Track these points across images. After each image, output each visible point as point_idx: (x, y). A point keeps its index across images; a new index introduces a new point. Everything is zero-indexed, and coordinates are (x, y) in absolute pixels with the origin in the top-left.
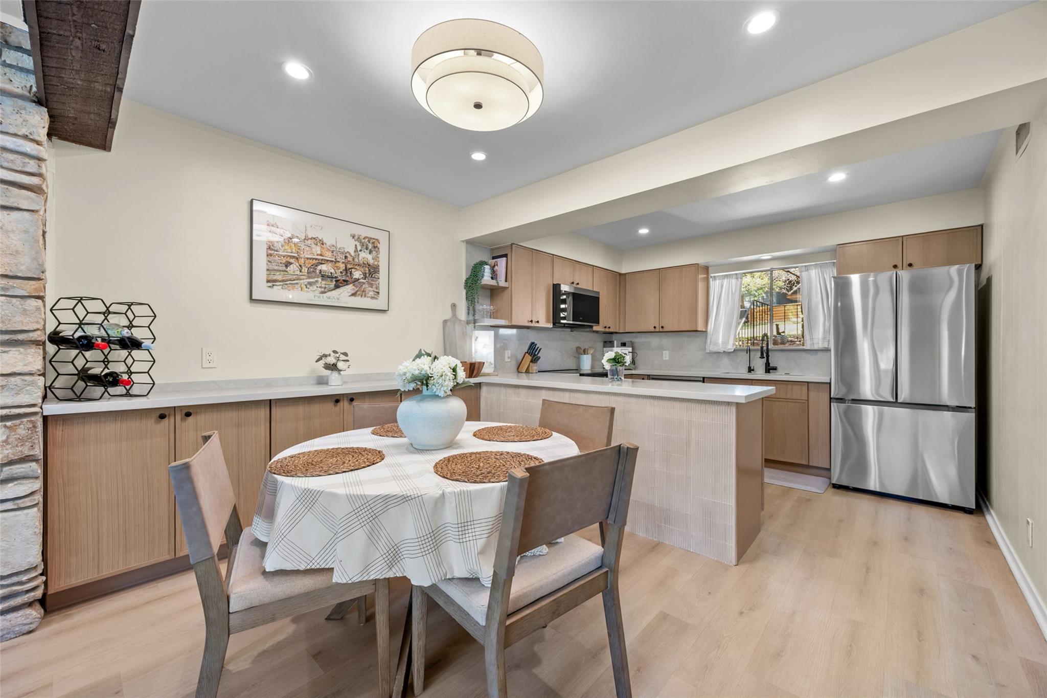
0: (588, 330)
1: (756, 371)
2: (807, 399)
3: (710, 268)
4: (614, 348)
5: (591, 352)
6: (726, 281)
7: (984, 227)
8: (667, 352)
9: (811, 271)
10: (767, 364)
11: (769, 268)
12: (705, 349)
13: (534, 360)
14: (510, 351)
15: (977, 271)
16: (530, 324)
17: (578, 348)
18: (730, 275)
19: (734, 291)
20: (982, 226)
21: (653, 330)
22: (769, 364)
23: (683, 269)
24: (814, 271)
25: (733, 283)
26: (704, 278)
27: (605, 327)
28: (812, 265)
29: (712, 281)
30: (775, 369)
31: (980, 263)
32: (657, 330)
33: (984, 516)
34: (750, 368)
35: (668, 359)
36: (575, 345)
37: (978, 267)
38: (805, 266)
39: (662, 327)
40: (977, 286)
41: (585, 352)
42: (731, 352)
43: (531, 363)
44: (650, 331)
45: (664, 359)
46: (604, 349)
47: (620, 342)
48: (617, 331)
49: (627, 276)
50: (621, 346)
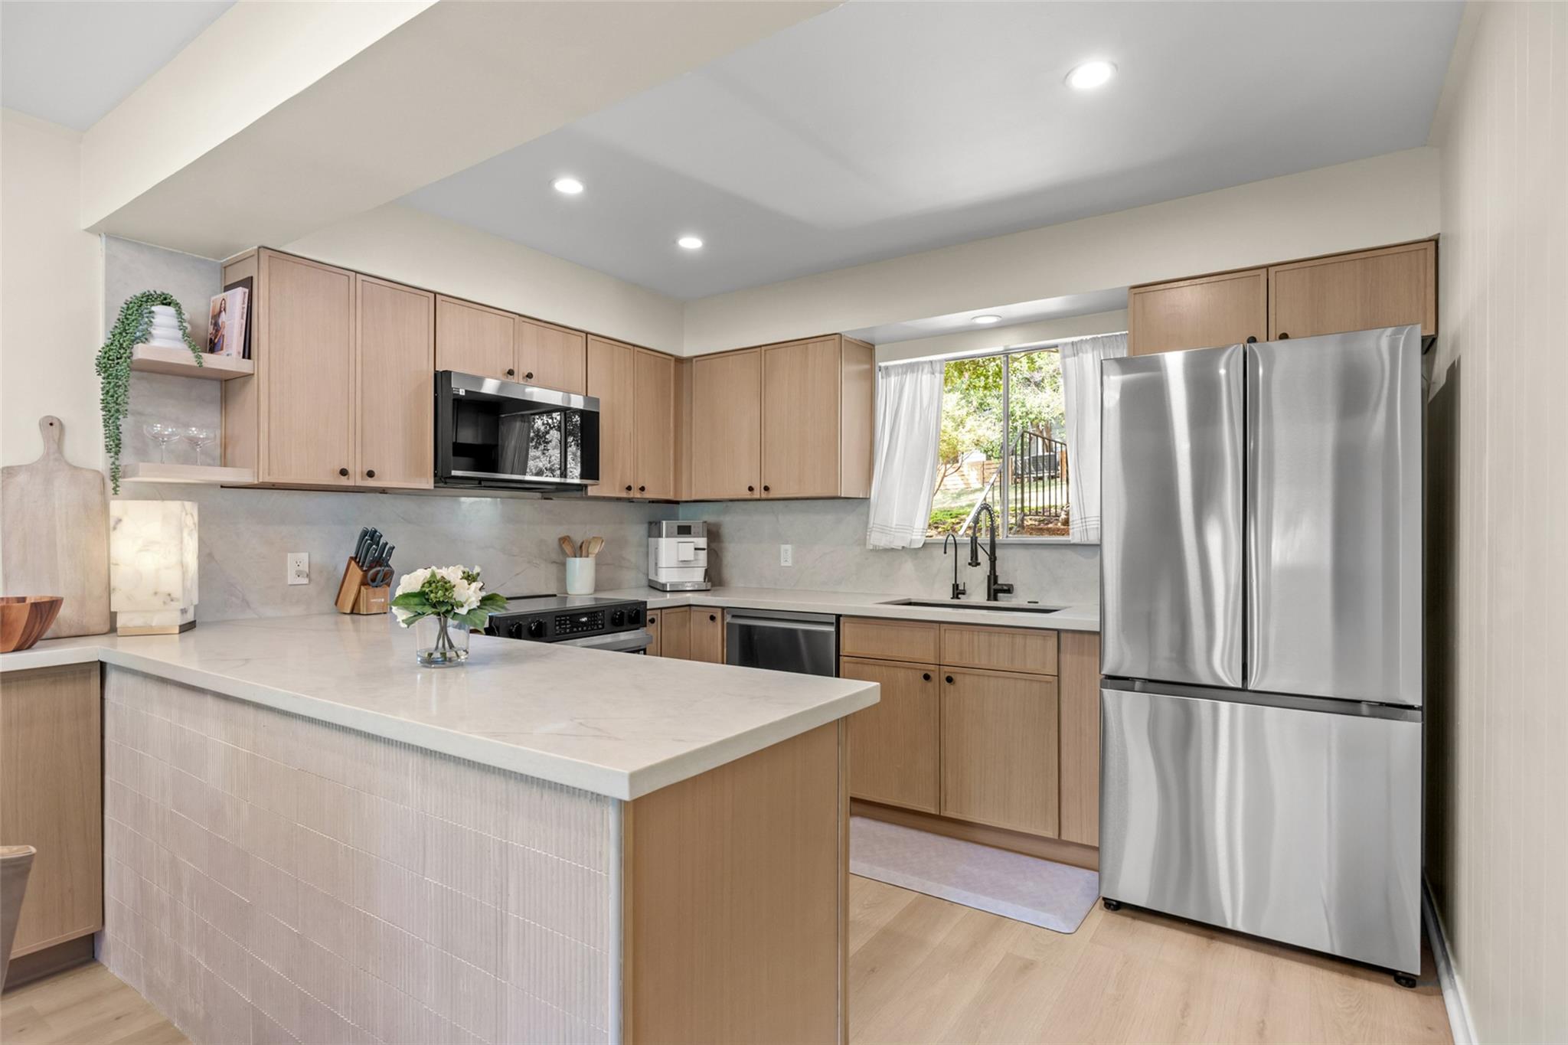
0: (578, 494)
1: (970, 595)
2: (1056, 674)
3: (876, 347)
4: (660, 539)
5: (596, 551)
6: (909, 379)
7: (1441, 245)
8: (789, 547)
9: (1085, 356)
10: (993, 578)
11: (1000, 349)
13: (373, 580)
14: (304, 557)
15: (1425, 357)
16: (344, 481)
17: (564, 540)
18: (918, 363)
19: (925, 404)
20: (1436, 241)
21: (747, 495)
22: (996, 578)
23: (810, 346)
24: (1090, 355)
25: (924, 383)
27: (629, 488)
28: (1087, 341)
29: (882, 378)
30: (1009, 590)
31: (1433, 333)
32: (756, 495)
33: (1440, 993)
34: (956, 587)
35: (789, 564)
36: (552, 533)
37: (1429, 345)
38: (1073, 343)
39: (766, 489)
40: (1425, 392)
41: (580, 551)
42: (919, 548)
43: (363, 588)
44: (740, 497)
45: (784, 563)
46: (650, 539)
47: (675, 524)
48: (671, 496)
49: (692, 366)
50: (678, 534)
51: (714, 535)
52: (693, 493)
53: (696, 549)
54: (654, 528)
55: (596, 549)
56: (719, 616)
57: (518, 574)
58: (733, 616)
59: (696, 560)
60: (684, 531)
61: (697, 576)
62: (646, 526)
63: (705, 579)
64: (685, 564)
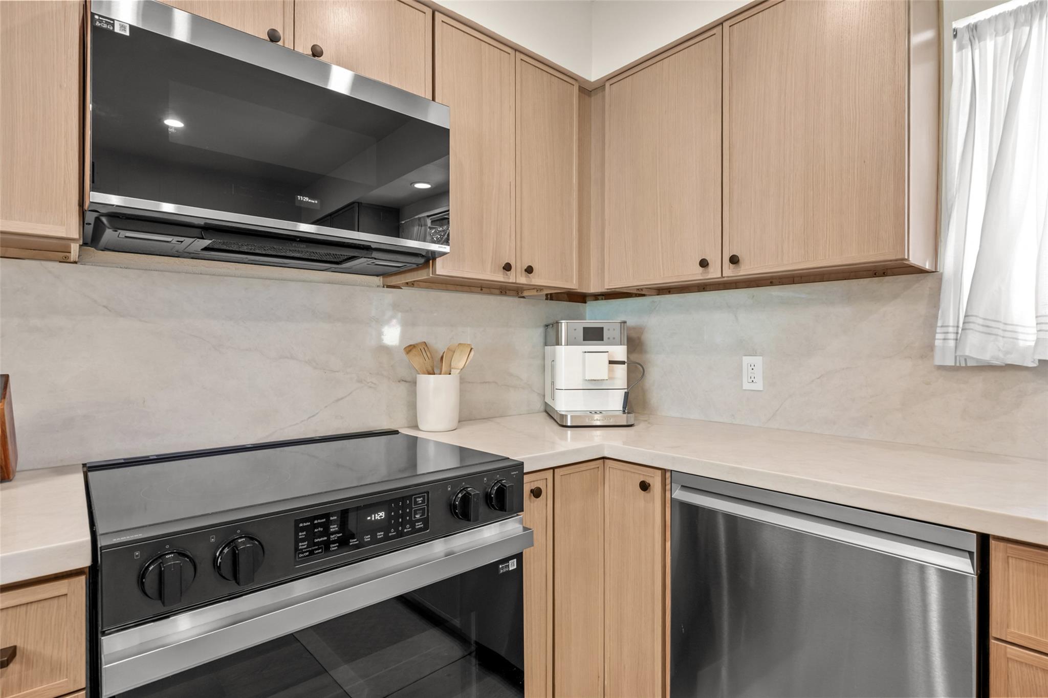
4: (557, 347)
5: (462, 366)
8: (758, 361)
12: (931, 347)
17: (418, 347)
21: (695, 274)
26: (926, 45)
27: (507, 267)
32: (714, 273)
35: (759, 386)
39: (734, 260)
41: (438, 365)
45: (747, 386)
46: (546, 347)
47: (579, 326)
48: (573, 284)
49: (604, 97)
50: (584, 340)
51: (635, 343)
52: (606, 280)
53: (611, 362)
54: (551, 332)
55: (460, 362)
56: (656, 482)
57: (338, 400)
58: (684, 487)
59: (611, 378)
60: (593, 335)
61: (614, 402)
62: (541, 330)
63: (624, 407)
64: (595, 386)
